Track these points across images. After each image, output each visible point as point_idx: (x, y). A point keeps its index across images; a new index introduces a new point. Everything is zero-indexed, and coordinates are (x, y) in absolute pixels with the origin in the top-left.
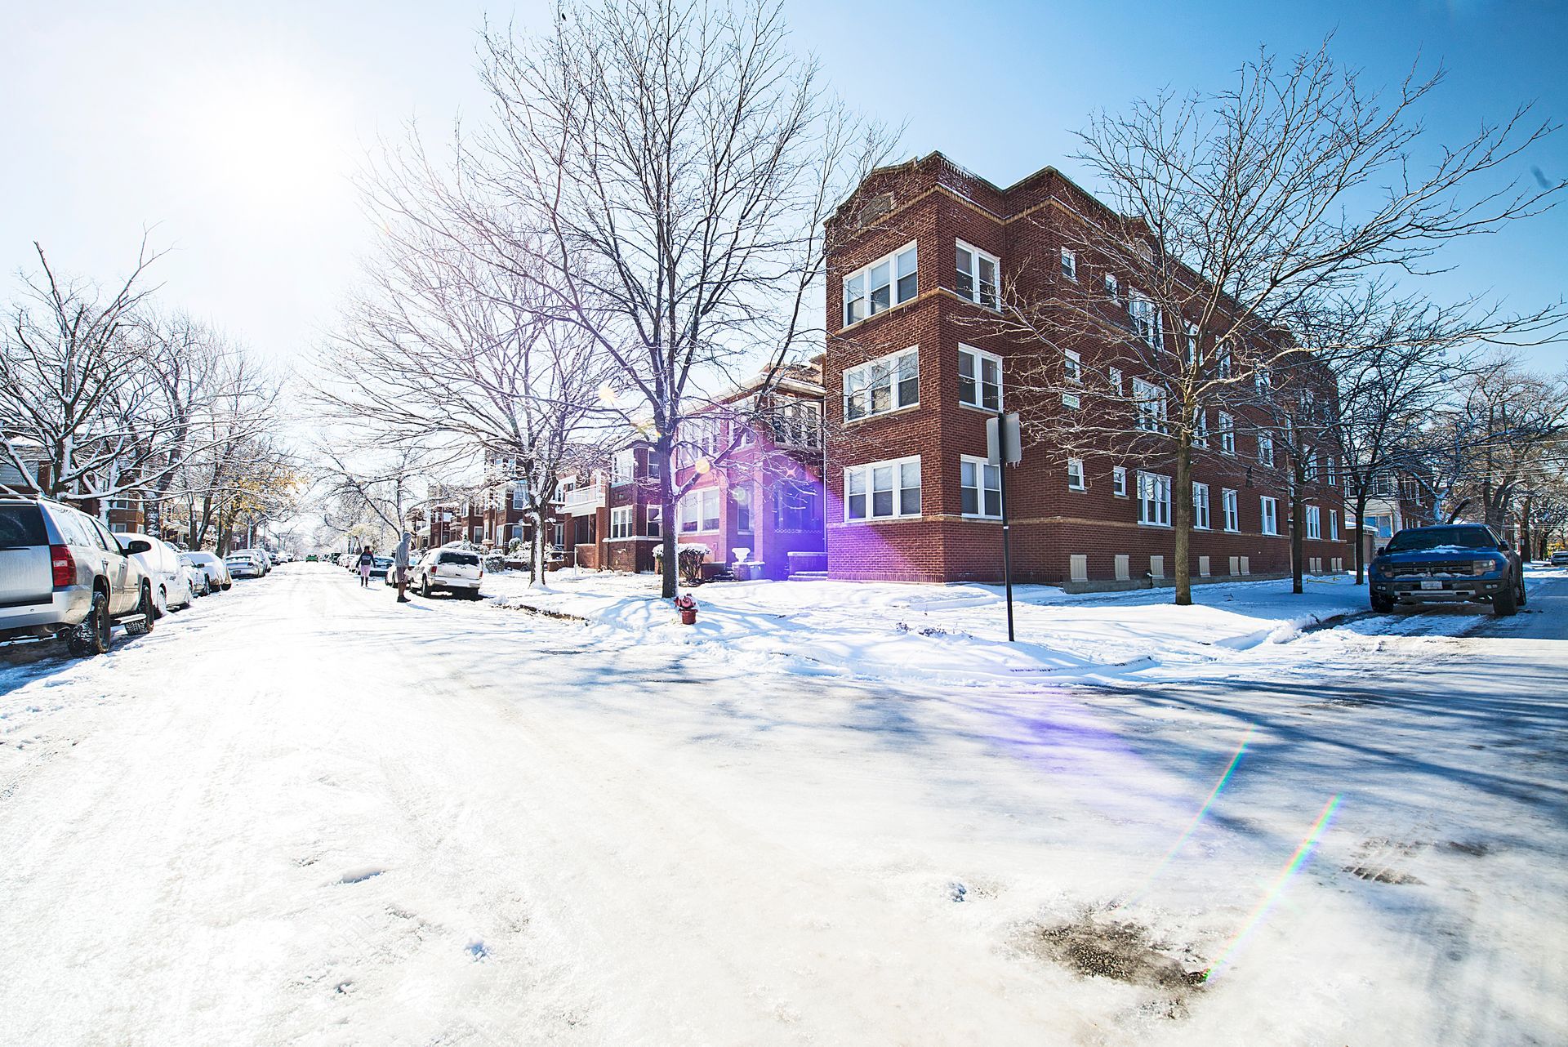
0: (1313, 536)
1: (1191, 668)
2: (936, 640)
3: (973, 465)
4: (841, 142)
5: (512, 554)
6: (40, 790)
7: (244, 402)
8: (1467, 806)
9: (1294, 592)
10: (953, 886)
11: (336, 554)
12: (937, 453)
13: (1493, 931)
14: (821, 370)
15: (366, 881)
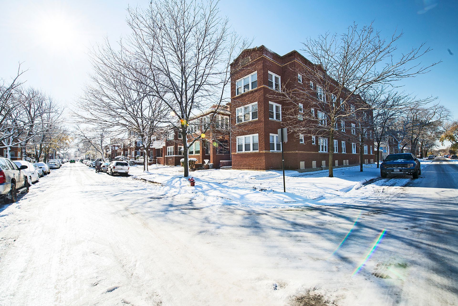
0: (366, 153)
1: (333, 199)
2: (264, 192)
3: (273, 136)
4: (236, 43)
5: (137, 160)
6: (8, 260)
7: (52, 115)
8: (403, 251)
9: (361, 171)
10: (274, 285)
11: (82, 160)
12: (263, 133)
13: (407, 293)
14: (229, 107)
15: (114, 291)
